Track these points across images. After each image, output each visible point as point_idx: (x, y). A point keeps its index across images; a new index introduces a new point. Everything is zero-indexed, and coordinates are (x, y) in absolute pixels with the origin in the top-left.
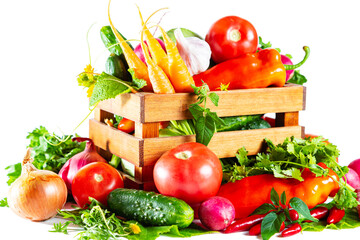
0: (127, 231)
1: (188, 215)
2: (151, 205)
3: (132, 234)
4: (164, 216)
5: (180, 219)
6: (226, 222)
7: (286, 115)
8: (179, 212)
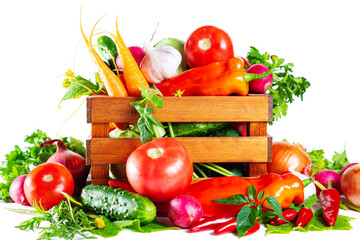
0: (93, 225)
1: (150, 211)
2: (117, 200)
3: (97, 228)
4: (127, 211)
5: (141, 214)
6: (192, 219)
7: (252, 125)
8: (141, 207)
